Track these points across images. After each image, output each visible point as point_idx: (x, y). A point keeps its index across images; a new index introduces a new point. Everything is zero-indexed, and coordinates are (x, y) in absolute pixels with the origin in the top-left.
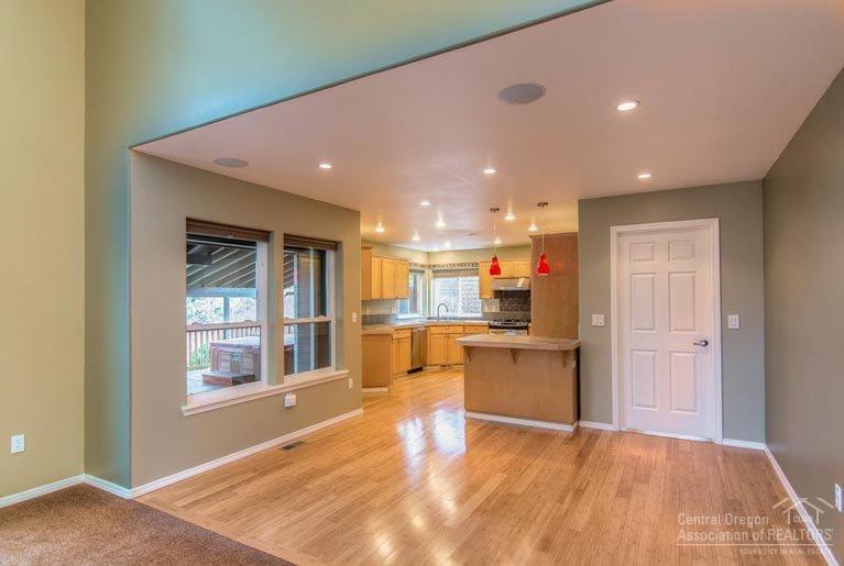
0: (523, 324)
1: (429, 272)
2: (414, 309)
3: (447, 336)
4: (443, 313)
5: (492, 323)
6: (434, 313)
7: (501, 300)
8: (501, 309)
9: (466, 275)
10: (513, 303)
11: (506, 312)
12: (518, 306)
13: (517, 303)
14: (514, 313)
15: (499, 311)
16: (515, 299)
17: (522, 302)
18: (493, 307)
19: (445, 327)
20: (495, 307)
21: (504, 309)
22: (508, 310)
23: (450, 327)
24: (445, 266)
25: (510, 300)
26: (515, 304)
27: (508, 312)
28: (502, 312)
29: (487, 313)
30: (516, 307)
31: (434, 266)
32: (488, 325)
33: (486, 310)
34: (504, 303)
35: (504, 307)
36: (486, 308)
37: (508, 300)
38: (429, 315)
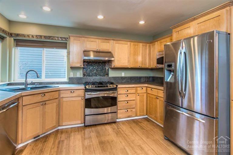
0: (113, 86)
1: (10, 40)
3: (44, 103)
4: (32, 79)
5: (88, 87)
6: (14, 80)
7: (84, 68)
10: (94, 70)
11: (88, 77)
12: (97, 72)
13: (96, 70)
14: (94, 77)
15: (82, 76)
16: (95, 68)
17: (99, 70)
18: (78, 73)
19: (41, 95)
20: (79, 73)
21: (86, 74)
22: (89, 76)
23: (45, 94)
24: (31, 36)
25: (91, 69)
26: (95, 71)
27: (89, 77)
28: (85, 77)
29: (73, 78)
30: (96, 73)
31: (18, 35)
32: (85, 88)
33: (72, 75)
34: (87, 70)
35: (87, 74)
36: (72, 74)
37: (90, 68)
38: (9, 81)
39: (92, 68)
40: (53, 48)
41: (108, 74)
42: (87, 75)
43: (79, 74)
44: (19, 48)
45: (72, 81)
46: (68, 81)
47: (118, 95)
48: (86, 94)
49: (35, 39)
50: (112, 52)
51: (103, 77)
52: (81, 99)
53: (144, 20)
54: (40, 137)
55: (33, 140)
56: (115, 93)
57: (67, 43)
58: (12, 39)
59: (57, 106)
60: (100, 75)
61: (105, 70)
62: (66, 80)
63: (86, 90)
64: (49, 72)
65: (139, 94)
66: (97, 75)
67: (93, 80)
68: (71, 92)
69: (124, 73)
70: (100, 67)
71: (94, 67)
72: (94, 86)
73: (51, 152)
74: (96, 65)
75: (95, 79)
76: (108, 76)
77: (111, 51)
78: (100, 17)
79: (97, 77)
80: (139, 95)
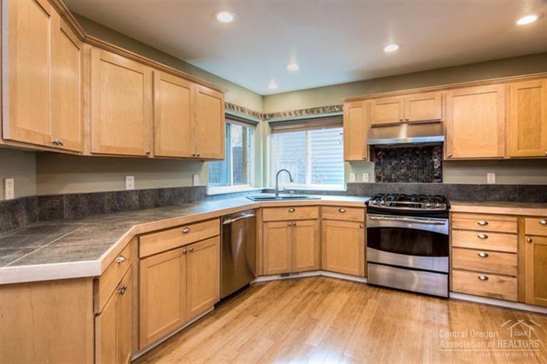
0: (438, 207)
1: (264, 125)
2: (241, 176)
3: (293, 224)
4: (284, 184)
5: (372, 203)
6: (270, 185)
7: (377, 164)
8: (378, 178)
9: (319, 127)
10: (401, 169)
11: (386, 183)
12: (408, 173)
13: (406, 168)
14: (402, 184)
15: (373, 181)
16: (403, 162)
17: (415, 166)
18: (364, 174)
19: (289, 209)
20: (367, 174)
21: (382, 177)
22: (390, 180)
23: (295, 208)
24: (288, 114)
25: (393, 164)
26: (403, 171)
27: (389, 183)
28: (380, 183)
29: (354, 184)
30: (405, 175)
31: (272, 116)
32: (365, 206)
33: (352, 179)
34: (384, 169)
35: (384, 175)
36: (353, 177)
37: (391, 164)
38: (264, 186)
39: (395, 162)
40: (321, 129)
41: (440, 177)
42: (384, 177)
43: (367, 177)
44: (275, 135)
45: (352, 190)
46: (346, 190)
47: (453, 232)
48: (368, 218)
49: (293, 117)
50: (443, 120)
51: (426, 184)
52: (359, 227)
53: (533, 11)
54: (290, 277)
55: (280, 278)
56: (444, 224)
57: (342, 115)
58: (266, 122)
59: (315, 232)
60: (418, 180)
61: (431, 167)
62: (342, 187)
63: (370, 210)
64: (324, 174)
65: (533, 238)
66: (410, 179)
67: (400, 189)
68: (340, 210)
69: (494, 174)
70: (418, 159)
71: (401, 160)
72: (389, 203)
73: (292, 300)
74: (405, 155)
75: (404, 188)
76: (442, 181)
77: (440, 118)
78: (391, 48)
79: (409, 184)
80: (531, 241)
